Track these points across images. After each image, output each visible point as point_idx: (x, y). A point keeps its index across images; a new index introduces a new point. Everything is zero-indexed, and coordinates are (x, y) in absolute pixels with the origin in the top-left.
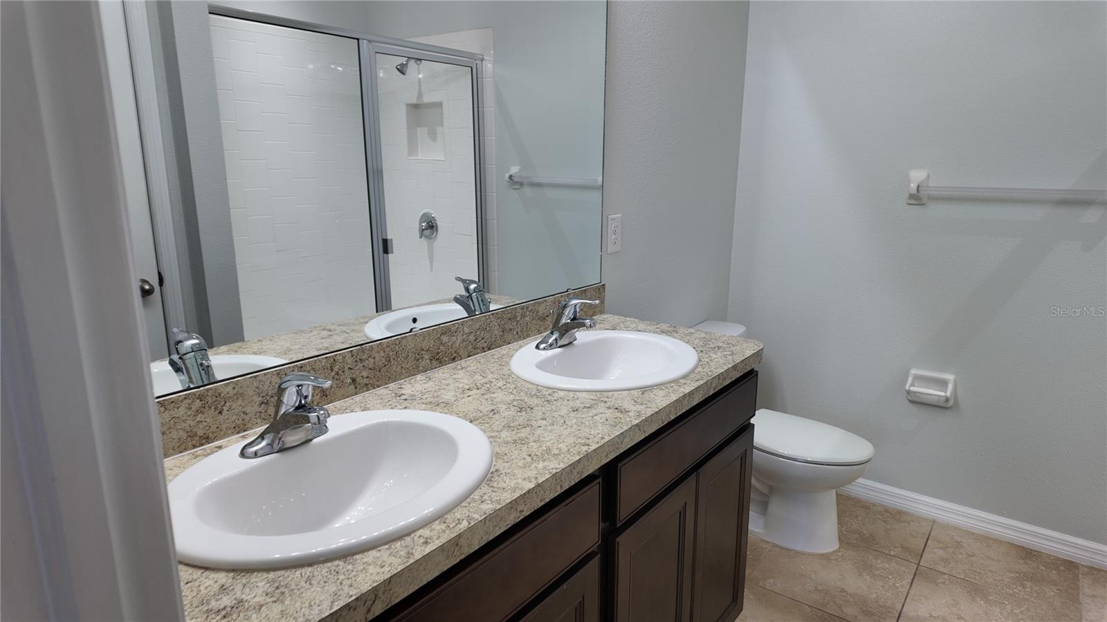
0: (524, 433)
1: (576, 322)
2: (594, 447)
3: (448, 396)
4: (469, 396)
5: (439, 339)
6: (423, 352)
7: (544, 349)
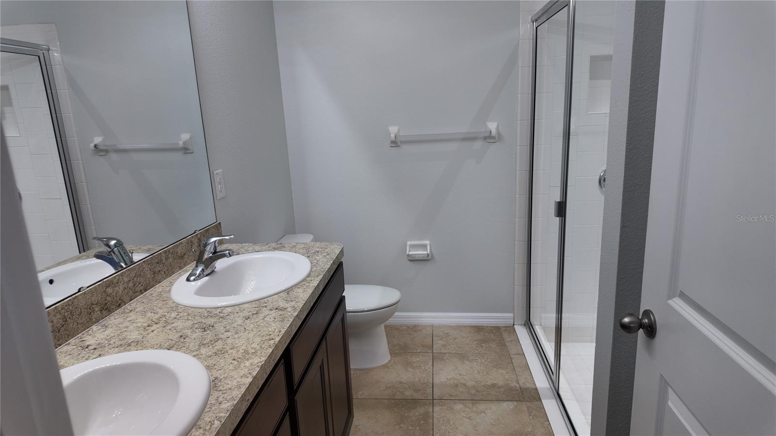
0: (219, 345)
1: (217, 255)
2: (278, 339)
3: (134, 335)
4: (152, 331)
5: (105, 291)
6: (94, 306)
7: (194, 280)
